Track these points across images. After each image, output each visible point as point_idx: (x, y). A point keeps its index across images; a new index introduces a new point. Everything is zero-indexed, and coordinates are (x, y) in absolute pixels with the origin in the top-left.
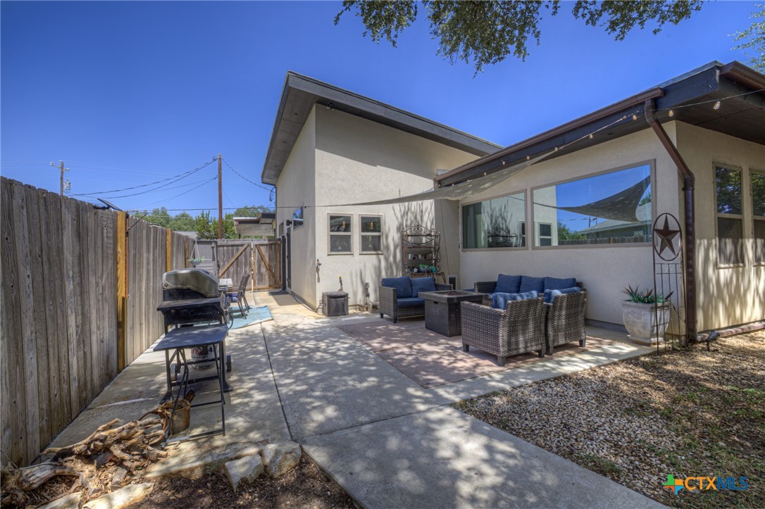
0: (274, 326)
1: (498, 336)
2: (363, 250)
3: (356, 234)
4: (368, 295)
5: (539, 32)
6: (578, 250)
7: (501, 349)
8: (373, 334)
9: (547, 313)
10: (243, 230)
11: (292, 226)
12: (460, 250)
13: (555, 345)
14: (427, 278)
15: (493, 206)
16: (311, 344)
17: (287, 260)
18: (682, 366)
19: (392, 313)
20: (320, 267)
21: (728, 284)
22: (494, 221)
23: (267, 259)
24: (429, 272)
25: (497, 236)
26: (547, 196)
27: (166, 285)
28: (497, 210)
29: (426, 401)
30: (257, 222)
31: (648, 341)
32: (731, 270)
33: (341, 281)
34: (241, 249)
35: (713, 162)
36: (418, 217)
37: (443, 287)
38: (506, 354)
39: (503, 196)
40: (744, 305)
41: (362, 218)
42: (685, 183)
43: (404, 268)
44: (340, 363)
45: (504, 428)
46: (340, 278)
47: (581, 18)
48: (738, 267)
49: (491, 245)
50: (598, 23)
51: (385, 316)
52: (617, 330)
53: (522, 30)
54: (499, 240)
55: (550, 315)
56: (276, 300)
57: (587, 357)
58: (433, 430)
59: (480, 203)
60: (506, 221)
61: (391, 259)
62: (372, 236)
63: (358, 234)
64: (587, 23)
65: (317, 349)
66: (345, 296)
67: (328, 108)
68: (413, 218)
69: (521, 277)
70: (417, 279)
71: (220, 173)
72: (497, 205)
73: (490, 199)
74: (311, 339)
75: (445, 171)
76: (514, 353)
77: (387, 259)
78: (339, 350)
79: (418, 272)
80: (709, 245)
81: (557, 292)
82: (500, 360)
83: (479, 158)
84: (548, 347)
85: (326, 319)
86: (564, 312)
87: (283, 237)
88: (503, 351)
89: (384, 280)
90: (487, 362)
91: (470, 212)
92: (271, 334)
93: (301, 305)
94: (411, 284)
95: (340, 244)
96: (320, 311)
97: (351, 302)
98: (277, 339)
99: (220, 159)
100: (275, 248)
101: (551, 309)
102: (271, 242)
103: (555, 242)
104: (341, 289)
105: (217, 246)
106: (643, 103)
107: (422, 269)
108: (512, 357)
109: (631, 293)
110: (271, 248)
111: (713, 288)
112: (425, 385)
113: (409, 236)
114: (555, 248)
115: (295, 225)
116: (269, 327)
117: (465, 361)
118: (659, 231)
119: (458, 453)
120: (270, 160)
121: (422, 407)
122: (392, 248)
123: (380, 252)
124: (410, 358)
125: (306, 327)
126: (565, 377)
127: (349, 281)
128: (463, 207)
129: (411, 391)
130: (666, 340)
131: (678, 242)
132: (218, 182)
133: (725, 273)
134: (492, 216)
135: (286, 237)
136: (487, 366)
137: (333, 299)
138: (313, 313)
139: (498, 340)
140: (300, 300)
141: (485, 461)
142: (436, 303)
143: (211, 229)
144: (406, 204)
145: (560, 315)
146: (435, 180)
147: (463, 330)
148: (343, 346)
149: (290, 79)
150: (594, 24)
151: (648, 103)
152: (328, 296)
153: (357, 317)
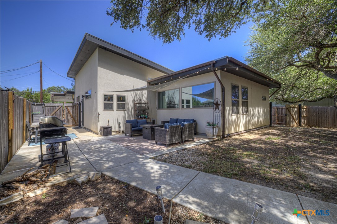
0: (80, 140)
1: (166, 138)
2: (118, 109)
3: (115, 102)
4: (120, 127)
5: (184, 33)
6: (195, 110)
7: (167, 142)
8: (123, 141)
9: (182, 130)
10: (56, 99)
11: (84, 98)
12: (157, 109)
13: (185, 140)
14: (144, 120)
15: (169, 93)
16: (99, 146)
17: (81, 113)
18: (220, 144)
19: (130, 133)
20: (99, 116)
21: (235, 121)
22: (169, 99)
23: (71, 113)
24: (145, 118)
25: (170, 104)
26: (189, 90)
27: (41, 122)
28: (171, 94)
29: (142, 158)
30: (64, 95)
31: (212, 138)
32: (236, 116)
33: (108, 122)
34: (58, 108)
35: (231, 83)
36: (141, 97)
37: (150, 123)
38: (169, 143)
39: (173, 89)
40: (239, 127)
41: (118, 96)
42: (223, 89)
43: (135, 116)
44: (111, 150)
45: (165, 162)
46: (108, 120)
47: (197, 32)
48: (237, 115)
49: (168, 108)
50: (202, 34)
51: (127, 135)
52: (205, 135)
53: (179, 31)
54: (171, 106)
55: (183, 131)
56: (77, 131)
57: (195, 143)
58: (145, 164)
59: (165, 92)
60: (174, 99)
61: (130, 113)
62: (122, 103)
63: (116, 103)
64: (199, 34)
65: (102, 147)
66: (111, 128)
67: (104, 50)
68: (139, 97)
69: (177, 119)
70: (140, 120)
71: (41, 70)
72: (171, 92)
73: (168, 90)
74: (98, 144)
75: (151, 78)
76: (172, 143)
77: (128, 113)
78: (110, 147)
79: (140, 118)
80: (230, 109)
81: (186, 123)
82: (167, 146)
83: (166, 74)
84: (182, 141)
85: (103, 137)
86: (187, 130)
87: (80, 103)
88: (168, 143)
89: (127, 121)
90: (163, 146)
91: (161, 95)
92: (80, 143)
93: (90, 132)
94: (137, 122)
95: (108, 106)
96: (99, 134)
97: (113, 130)
98: (83, 145)
99: (41, 62)
100: (75, 108)
101: (183, 129)
102: (73, 105)
103: (191, 107)
104: (109, 125)
105: (45, 107)
106: (211, 64)
107: (142, 116)
108: (171, 145)
109: (208, 123)
110: (73, 108)
111: (230, 122)
112: (142, 154)
113: (137, 103)
114: (191, 109)
115: (86, 97)
116: (78, 141)
117: (156, 147)
118: (215, 104)
119: (152, 168)
120: (73, 67)
121: (141, 160)
122: (130, 109)
123: (125, 110)
124: (137, 147)
125: (95, 140)
126: (186, 149)
127: (112, 122)
128: (158, 93)
129: (138, 156)
130: (217, 137)
131: (220, 107)
132: (40, 74)
133: (234, 117)
134: (168, 97)
135: (81, 103)
136: (163, 148)
137: (105, 129)
138: (96, 135)
139: (166, 139)
140: (89, 130)
141: (159, 169)
142: (146, 128)
143: (34, 97)
144: (136, 92)
145: (186, 131)
146: (147, 82)
147: (156, 137)
148: (112, 145)
149: (87, 36)
150: (201, 35)
151: (212, 65)
152: (103, 128)
153: (116, 136)
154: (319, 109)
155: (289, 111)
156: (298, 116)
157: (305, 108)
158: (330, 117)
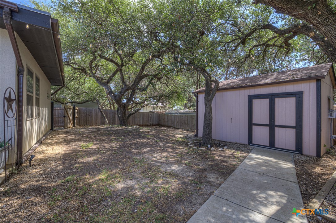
21: (29, 130)
35: (27, 65)
42: (19, 72)
48: (32, 120)
118: (6, 99)
131: (15, 106)
133: (28, 124)
151: (6, 10)
154: (87, 110)
155: (67, 112)
156: (72, 118)
157: (77, 110)
158: (94, 117)
